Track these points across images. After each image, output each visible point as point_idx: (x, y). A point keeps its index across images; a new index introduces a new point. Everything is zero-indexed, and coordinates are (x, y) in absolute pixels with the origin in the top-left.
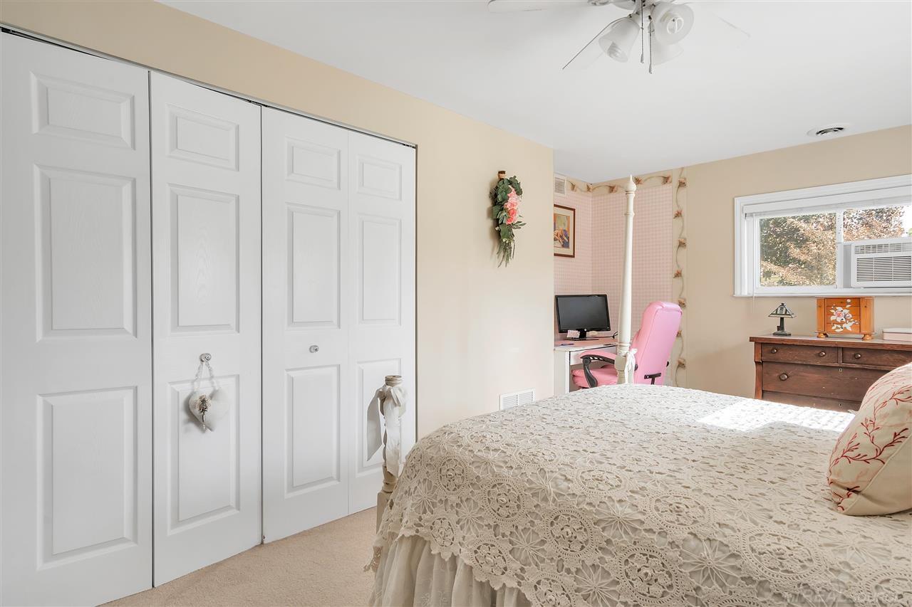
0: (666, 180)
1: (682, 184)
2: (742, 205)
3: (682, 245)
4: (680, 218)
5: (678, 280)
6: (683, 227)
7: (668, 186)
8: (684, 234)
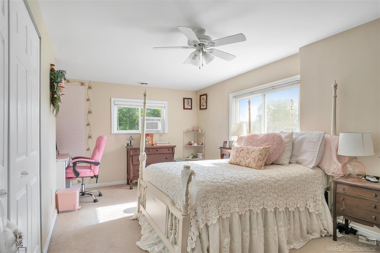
0: (82, 84)
1: (90, 88)
2: (114, 101)
3: (90, 112)
4: (89, 101)
5: (88, 127)
6: (90, 105)
7: (83, 87)
8: (91, 108)
